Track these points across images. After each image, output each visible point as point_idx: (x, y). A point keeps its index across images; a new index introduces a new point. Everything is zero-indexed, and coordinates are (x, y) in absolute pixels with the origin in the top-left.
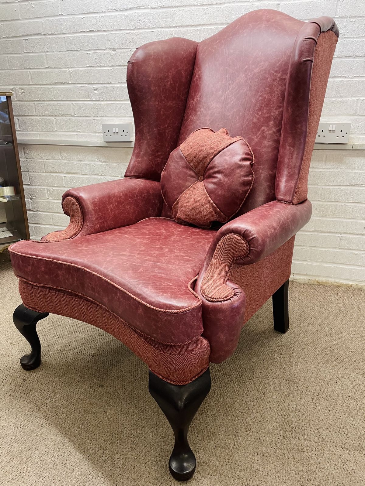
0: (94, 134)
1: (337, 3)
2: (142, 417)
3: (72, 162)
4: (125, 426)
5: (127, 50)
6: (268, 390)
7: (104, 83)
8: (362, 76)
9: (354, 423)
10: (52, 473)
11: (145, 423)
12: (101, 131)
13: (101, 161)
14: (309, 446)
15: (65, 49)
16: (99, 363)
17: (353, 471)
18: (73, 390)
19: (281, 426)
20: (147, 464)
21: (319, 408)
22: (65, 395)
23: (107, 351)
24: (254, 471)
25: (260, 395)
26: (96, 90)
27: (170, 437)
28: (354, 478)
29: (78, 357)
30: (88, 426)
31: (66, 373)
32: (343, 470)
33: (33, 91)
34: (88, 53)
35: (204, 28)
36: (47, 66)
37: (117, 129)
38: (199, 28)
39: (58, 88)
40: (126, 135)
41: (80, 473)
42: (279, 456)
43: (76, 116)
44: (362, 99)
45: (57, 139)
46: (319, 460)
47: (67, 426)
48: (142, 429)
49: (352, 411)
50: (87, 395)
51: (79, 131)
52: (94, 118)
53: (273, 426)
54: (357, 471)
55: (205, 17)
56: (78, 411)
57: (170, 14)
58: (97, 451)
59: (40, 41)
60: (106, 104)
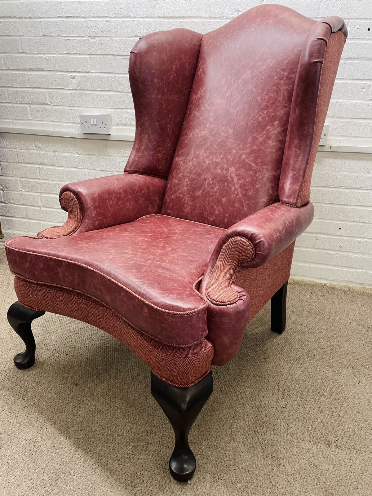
0: (71, 125)
1: (320, 4)
2: (116, 415)
3: (48, 153)
4: (99, 424)
5: (107, 39)
6: (241, 387)
7: (82, 72)
8: (342, 79)
9: (323, 417)
10: (24, 472)
11: (119, 421)
12: (78, 122)
13: (78, 153)
14: (278, 440)
15: (41, 34)
16: (73, 362)
17: (320, 464)
18: (46, 389)
19: (253, 422)
20: (120, 461)
21: (290, 403)
22: (37, 394)
23: (82, 349)
24: (225, 466)
25: (234, 391)
26: (74, 78)
27: (144, 434)
28: (320, 471)
29: (52, 355)
30: (61, 424)
31: (39, 371)
32: (310, 463)
33: (6, 76)
34: (65, 39)
35: (186, 20)
36: (22, 51)
37: (95, 120)
38: (181, 20)
39: (33, 74)
40: (104, 128)
41: (52, 472)
42: (250, 450)
43: (52, 104)
44: (341, 101)
45: (32, 128)
46: (288, 454)
47: (39, 425)
48: (116, 427)
49: (321, 406)
50: (60, 394)
51: (54, 121)
52: (70, 108)
53: (245, 422)
54: (324, 464)
55: (188, 10)
56: (51, 410)
58: (70, 449)
59: (14, 25)
60: (85, 94)
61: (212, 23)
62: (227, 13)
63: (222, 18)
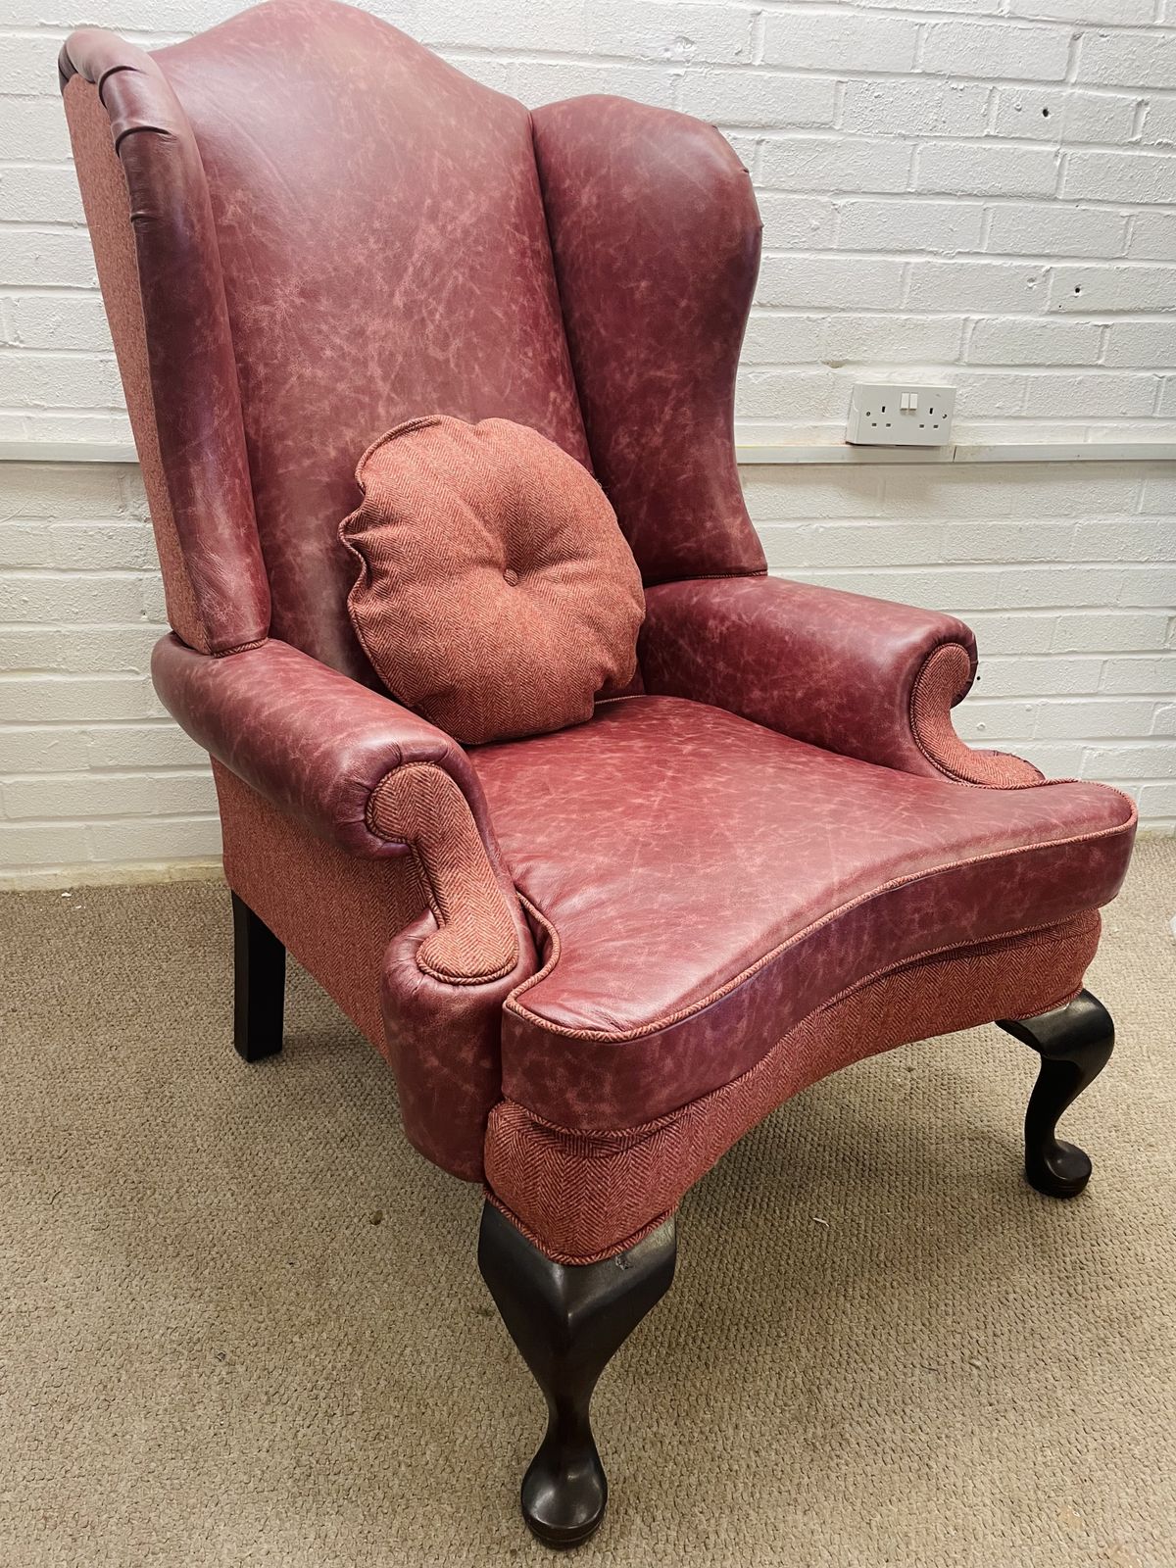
38: (505, 61)
51: (37, 406)
61: (604, 74)
62: (653, 45)
63: (638, 62)
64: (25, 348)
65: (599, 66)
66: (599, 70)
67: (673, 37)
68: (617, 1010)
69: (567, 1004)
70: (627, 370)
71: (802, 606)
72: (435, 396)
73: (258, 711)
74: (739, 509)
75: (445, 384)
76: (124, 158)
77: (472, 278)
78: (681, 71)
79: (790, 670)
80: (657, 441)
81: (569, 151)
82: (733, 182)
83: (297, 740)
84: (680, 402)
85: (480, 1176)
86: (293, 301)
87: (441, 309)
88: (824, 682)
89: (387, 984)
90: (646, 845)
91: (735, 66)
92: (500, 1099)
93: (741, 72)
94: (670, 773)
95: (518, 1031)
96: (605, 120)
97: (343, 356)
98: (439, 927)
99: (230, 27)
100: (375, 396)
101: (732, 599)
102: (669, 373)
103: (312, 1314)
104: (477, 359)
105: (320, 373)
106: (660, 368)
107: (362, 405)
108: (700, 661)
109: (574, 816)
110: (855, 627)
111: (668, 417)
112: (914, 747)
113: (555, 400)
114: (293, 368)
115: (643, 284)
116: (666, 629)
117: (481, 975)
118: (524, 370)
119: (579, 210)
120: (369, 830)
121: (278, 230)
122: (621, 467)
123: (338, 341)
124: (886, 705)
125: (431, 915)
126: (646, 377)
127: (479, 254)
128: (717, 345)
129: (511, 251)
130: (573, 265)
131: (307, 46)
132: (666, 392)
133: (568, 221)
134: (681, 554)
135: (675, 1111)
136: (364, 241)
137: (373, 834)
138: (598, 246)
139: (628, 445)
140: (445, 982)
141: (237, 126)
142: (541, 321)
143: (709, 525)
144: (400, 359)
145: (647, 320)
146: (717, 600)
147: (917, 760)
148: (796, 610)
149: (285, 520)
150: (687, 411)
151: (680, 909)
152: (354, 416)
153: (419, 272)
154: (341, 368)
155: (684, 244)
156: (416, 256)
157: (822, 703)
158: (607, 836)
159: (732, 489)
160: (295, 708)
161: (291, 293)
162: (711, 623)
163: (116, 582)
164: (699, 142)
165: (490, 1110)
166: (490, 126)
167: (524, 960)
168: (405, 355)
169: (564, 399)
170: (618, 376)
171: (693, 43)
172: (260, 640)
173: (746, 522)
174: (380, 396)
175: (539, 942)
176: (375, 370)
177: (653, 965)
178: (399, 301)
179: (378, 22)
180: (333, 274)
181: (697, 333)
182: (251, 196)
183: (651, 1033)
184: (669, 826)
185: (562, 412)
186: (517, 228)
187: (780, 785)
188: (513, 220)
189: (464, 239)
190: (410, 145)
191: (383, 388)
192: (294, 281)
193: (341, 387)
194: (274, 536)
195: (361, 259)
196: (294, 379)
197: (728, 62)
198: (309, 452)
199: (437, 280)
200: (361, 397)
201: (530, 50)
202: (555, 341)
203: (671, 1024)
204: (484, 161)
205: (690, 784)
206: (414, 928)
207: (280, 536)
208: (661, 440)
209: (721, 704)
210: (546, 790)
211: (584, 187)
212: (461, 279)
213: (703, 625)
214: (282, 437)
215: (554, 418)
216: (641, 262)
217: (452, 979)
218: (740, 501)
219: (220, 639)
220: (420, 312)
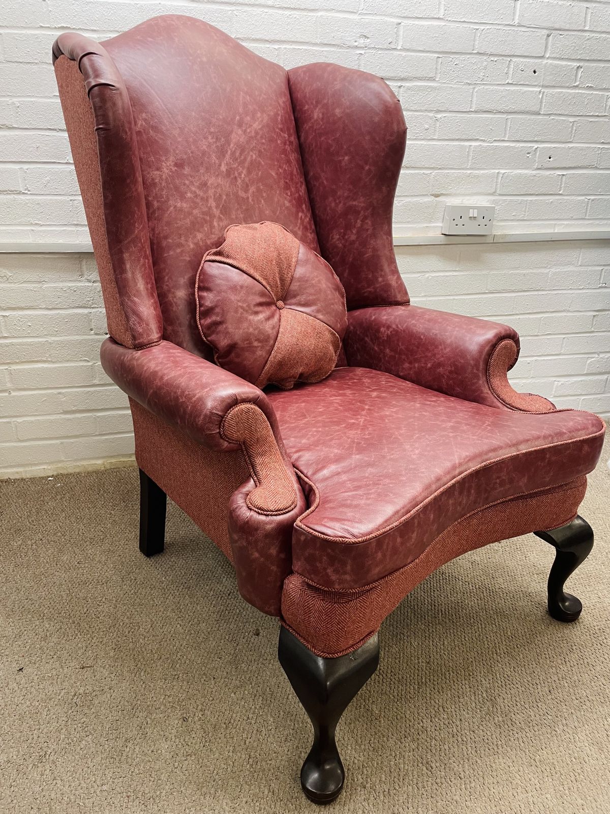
38: (276, 47)
51: (36, 224)
57: (225, 15)
61: (325, 53)
62: (349, 39)
63: (341, 47)
64: (30, 194)
65: (323, 49)
66: (323, 51)
67: (359, 35)
68: (353, 527)
69: (327, 524)
70: (337, 201)
71: (429, 321)
72: (242, 216)
73: (162, 378)
74: (395, 272)
75: (247, 210)
76: (92, 99)
77: (260, 156)
78: (362, 52)
79: (424, 354)
80: (353, 237)
81: (307, 91)
82: (393, 106)
83: (183, 392)
84: (365, 218)
85: (279, 613)
86: (171, 169)
87: (245, 172)
88: (442, 359)
89: (232, 516)
90: (359, 443)
91: (389, 49)
92: (291, 572)
93: (392, 52)
94: (367, 407)
95: (302, 538)
96: (326, 75)
97: (196, 196)
98: (256, 486)
99: (137, 30)
100: (212, 216)
101: (393, 317)
102: (360, 203)
103: (238, 682)
104: (263, 197)
105: (185, 205)
106: (355, 200)
107: (206, 221)
108: (376, 349)
109: (320, 429)
110: (457, 331)
111: (359, 225)
112: (489, 392)
113: (301, 217)
114: (171, 202)
115: (346, 158)
116: (358, 332)
117: (279, 510)
118: (286, 202)
119: (312, 121)
120: (222, 438)
121: (163, 133)
122: (335, 250)
123: (194, 189)
124: (475, 371)
125: (252, 480)
126: (347, 205)
127: (263, 144)
128: (384, 189)
129: (279, 142)
130: (309, 147)
131: (176, 39)
132: (359, 212)
133: (306, 126)
134: (366, 294)
135: (381, 579)
136: (206, 138)
137: (223, 439)
138: (322, 139)
139: (339, 239)
140: (262, 514)
141: (142, 80)
142: (294, 177)
143: (380, 279)
144: (224, 197)
145: (348, 176)
146: (385, 317)
147: (491, 398)
148: (427, 323)
149: (168, 279)
150: (369, 222)
151: (379, 476)
152: (203, 227)
153: (233, 153)
154: (194, 202)
155: (367, 138)
156: (232, 145)
157: (441, 370)
158: (338, 439)
159: (392, 261)
160: (181, 376)
161: (170, 165)
162: (382, 329)
163: (77, 314)
164: (375, 86)
165: (284, 579)
166: (268, 79)
167: (300, 503)
168: (227, 195)
169: (306, 216)
170: (333, 205)
171: (368, 38)
172: (159, 341)
173: (399, 278)
174: (215, 216)
175: (308, 493)
176: (212, 203)
177: (369, 505)
178: (223, 168)
179: (211, 26)
180: (191, 155)
181: (374, 182)
182: (149, 116)
183: (371, 539)
184: (370, 434)
185: (305, 223)
186: (281, 130)
187: (424, 413)
188: (280, 126)
189: (256, 137)
190: (228, 89)
191: (216, 212)
192: (172, 158)
193: (195, 212)
194: (162, 288)
195: (205, 147)
196: (172, 208)
197: (385, 47)
198: (180, 245)
199: (243, 157)
200: (205, 217)
201: (289, 41)
202: (301, 187)
203: (381, 535)
204: (265, 97)
205: (378, 413)
206: (244, 487)
207: (165, 287)
208: (355, 237)
209: (388, 371)
210: (304, 416)
211: (315, 109)
212: (254, 156)
213: (378, 331)
214: (166, 237)
215: (301, 226)
216: (345, 147)
217: (265, 513)
218: (396, 267)
219: (139, 341)
220: (234, 173)
